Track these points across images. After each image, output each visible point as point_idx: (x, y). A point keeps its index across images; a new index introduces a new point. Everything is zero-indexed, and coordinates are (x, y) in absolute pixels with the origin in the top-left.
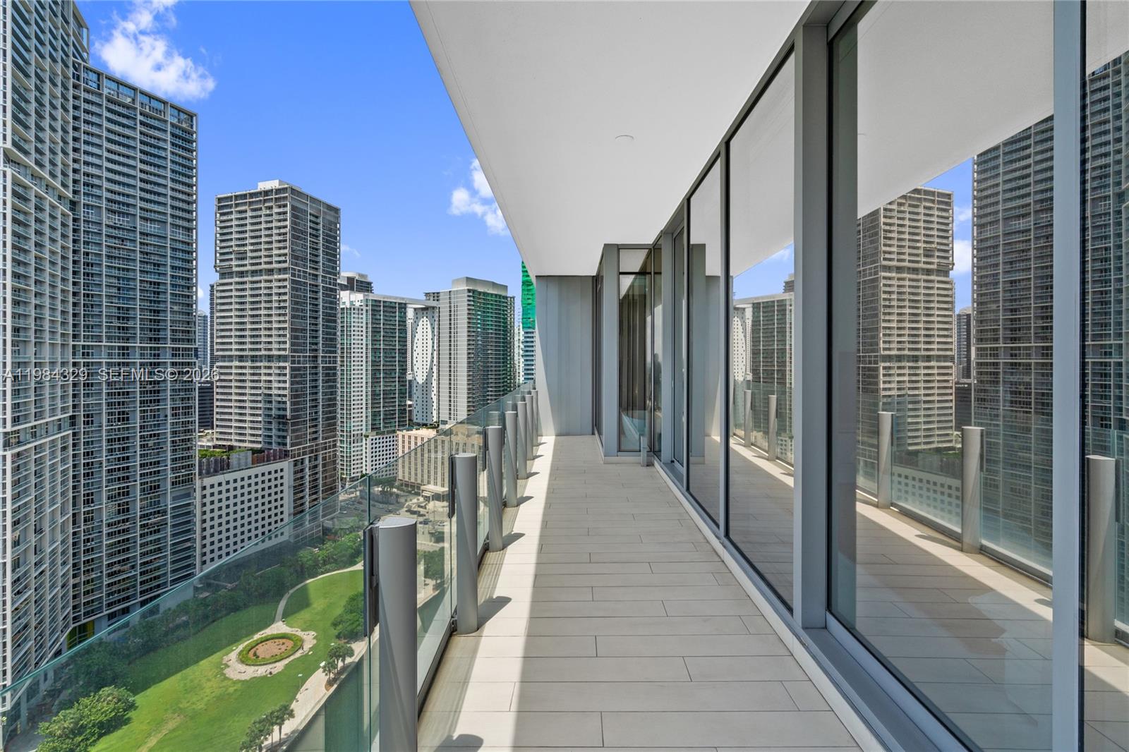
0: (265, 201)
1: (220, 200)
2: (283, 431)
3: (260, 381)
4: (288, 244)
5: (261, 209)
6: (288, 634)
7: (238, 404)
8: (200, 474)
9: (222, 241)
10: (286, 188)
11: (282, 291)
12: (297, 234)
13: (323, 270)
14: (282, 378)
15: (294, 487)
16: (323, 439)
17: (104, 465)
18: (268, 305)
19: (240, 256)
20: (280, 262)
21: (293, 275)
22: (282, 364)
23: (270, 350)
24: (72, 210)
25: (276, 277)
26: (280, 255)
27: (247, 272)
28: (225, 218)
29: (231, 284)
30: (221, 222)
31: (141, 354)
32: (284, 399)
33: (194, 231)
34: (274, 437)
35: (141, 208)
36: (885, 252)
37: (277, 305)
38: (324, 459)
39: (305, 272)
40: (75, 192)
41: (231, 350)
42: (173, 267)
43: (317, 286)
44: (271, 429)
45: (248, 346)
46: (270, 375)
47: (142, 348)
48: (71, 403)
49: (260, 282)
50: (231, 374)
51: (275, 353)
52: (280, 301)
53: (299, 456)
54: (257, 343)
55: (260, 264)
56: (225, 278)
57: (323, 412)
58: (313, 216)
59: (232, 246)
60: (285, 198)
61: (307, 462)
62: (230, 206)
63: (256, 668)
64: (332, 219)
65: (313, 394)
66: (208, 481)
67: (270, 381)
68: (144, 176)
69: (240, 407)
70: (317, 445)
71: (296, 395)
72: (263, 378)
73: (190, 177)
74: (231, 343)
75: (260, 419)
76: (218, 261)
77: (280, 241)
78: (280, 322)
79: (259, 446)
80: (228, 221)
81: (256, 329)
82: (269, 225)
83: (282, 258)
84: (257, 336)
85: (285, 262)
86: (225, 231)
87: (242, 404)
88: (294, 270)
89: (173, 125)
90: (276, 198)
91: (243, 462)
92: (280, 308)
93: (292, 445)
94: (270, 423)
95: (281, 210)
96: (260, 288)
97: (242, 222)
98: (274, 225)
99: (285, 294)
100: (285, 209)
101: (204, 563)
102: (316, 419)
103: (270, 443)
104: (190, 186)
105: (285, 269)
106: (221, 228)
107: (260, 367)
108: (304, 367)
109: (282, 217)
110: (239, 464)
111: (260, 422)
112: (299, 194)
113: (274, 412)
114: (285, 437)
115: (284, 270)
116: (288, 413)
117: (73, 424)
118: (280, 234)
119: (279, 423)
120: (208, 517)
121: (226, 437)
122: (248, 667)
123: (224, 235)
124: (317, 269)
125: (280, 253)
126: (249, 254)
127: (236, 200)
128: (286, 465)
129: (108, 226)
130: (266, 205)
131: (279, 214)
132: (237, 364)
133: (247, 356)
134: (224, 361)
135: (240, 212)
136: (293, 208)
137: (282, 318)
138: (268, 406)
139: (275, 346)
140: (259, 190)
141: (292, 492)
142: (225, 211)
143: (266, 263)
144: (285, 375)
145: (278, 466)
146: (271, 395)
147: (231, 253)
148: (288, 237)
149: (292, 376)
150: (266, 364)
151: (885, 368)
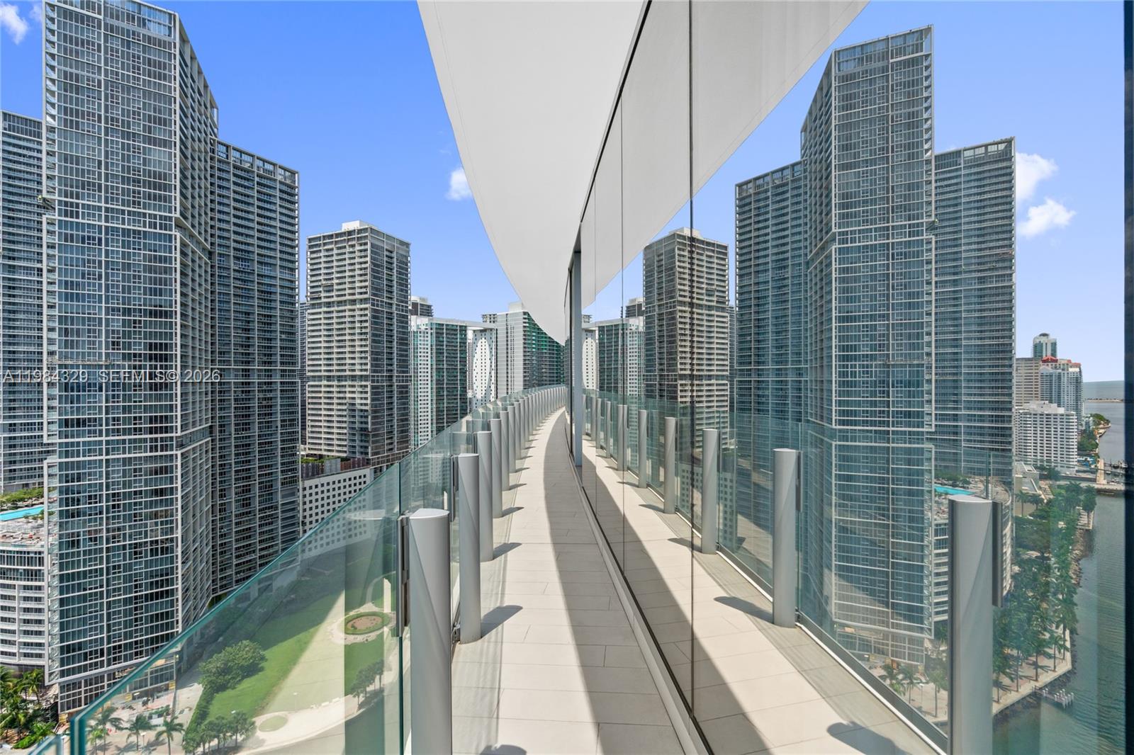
0: (348, 240)
1: (310, 240)
2: (365, 441)
3: (345, 398)
4: (368, 277)
5: (345, 247)
6: (375, 612)
8: (302, 476)
9: (312, 276)
10: (367, 229)
11: (363, 318)
12: (376, 265)
13: (397, 299)
14: (364, 396)
16: (398, 449)
17: (233, 466)
18: (351, 331)
19: (328, 289)
20: (361, 293)
21: (373, 305)
22: (363, 383)
23: (354, 370)
24: (210, 259)
25: (358, 306)
26: (361, 288)
27: (333, 302)
28: (315, 256)
29: (320, 313)
30: (312, 259)
31: (259, 376)
32: (366, 414)
33: (297, 270)
34: (357, 447)
35: (258, 254)
36: (680, 290)
37: (359, 331)
39: (383, 302)
40: (212, 244)
41: (320, 371)
42: (281, 302)
43: (391, 313)
44: (354, 441)
45: (335, 368)
46: (353, 392)
47: (259, 370)
48: (210, 416)
49: (345, 311)
50: (320, 392)
51: (358, 373)
52: (361, 328)
53: (378, 463)
54: (342, 364)
55: (345, 295)
56: (315, 308)
57: (397, 425)
58: (389, 251)
59: (320, 280)
60: (366, 237)
61: (385, 470)
62: (319, 245)
64: (404, 253)
65: (389, 409)
66: (308, 483)
67: (354, 398)
68: (260, 228)
69: (328, 421)
70: (393, 455)
71: (376, 410)
72: (348, 395)
73: (293, 225)
74: (320, 365)
75: (345, 431)
76: (309, 293)
77: (361, 275)
78: (361, 346)
79: (344, 455)
80: (317, 258)
81: (342, 353)
82: (352, 261)
83: (364, 290)
84: (342, 359)
85: (366, 293)
86: (315, 267)
87: (330, 419)
88: (374, 300)
89: (281, 182)
90: (358, 238)
91: (334, 467)
92: (361, 334)
93: (374, 454)
94: (354, 435)
95: (363, 248)
96: (345, 317)
97: (329, 259)
98: (356, 261)
99: (366, 321)
100: (366, 247)
102: (392, 432)
103: (354, 453)
104: (293, 233)
105: (366, 299)
106: (311, 264)
107: (345, 386)
108: (382, 386)
109: (363, 254)
110: (331, 470)
111: (346, 434)
112: (378, 233)
113: (357, 425)
114: (367, 447)
115: (365, 301)
116: (369, 426)
117: (211, 432)
118: (361, 269)
119: (362, 435)
120: (307, 513)
121: (317, 447)
122: (348, 635)
123: (314, 271)
124: (391, 298)
125: (361, 285)
126: (335, 287)
127: (324, 239)
128: (368, 472)
129: (234, 270)
130: (350, 243)
131: (361, 251)
132: (326, 383)
133: (333, 376)
134: (315, 381)
135: (327, 250)
136: (372, 245)
137: (363, 343)
138: (352, 420)
139: (358, 367)
140: (343, 231)
142: (315, 249)
143: (350, 294)
144: (366, 392)
145: (362, 472)
146: (354, 410)
147: (320, 286)
148: (369, 271)
149: (373, 393)
150: (350, 383)
151: (681, 385)
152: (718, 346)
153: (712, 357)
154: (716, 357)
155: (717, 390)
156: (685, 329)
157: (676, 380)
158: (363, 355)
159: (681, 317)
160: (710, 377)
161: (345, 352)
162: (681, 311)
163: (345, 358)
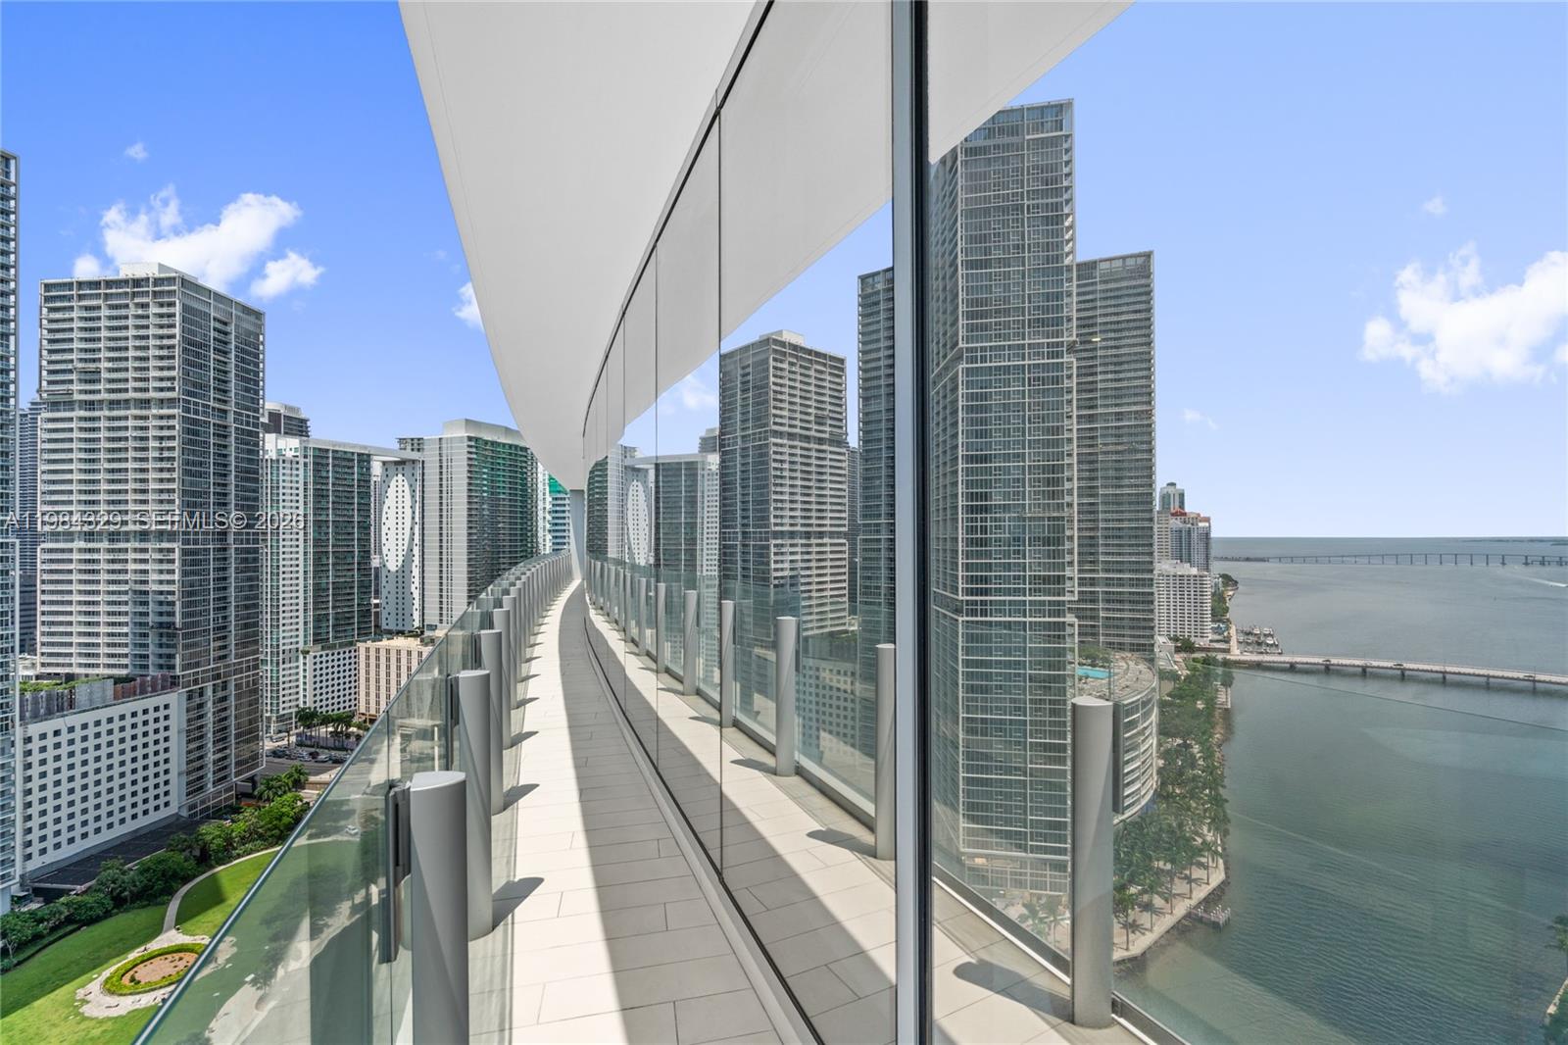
0: (134, 295)
1: (48, 287)
2: (168, 646)
3: (126, 571)
4: (175, 363)
5: (127, 306)
6: (187, 945)
7: (84, 608)
8: (22, 718)
9: (50, 352)
10: (174, 278)
11: (166, 433)
12: (193, 348)
13: (236, 403)
14: (166, 567)
15: (188, 731)
16: (237, 656)
18: (140, 455)
19: (88, 377)
20: (161, 390)
21: (186, 410)
22: (165, 545)
25: (154, 411)
26: (161, 379)
27: (101, 402)
28: (58, 316)
29: (71, 419)
30: (51, 321)
32: (170, 598)
33: (12, 338)
34: (151, 657)
36: (776, 415)
37: (157, 454)
38: (238, 686)
39: (208, 406)
43: (225, 427)
44: (146, 646)
49: (126, 418)
50: (70, 561)
52: (162, 449)
53: (196, 682)
55: (126, 390)
56: (58, 410)
57: (236, 616)
58: (219, 321)
59: (72, 361)
60: (171, 293)
61: (209, 692)
62: (70, 298)
63: (138, 997)
64: (252, 329)
65: (219, 589)
66: (34, 729)
67: (145, 572)
69: (87, 613)
70: (226, 666)
71: (188, 593)
72: (131, 565)
73: (6, 254)
75: (125, 630)
76: (44, 383)
77: (161, 358)
79: (124, 672)
80: (64, 320)
81: (118, 492)
82: (144, 334)
83: (167, 384)
84: (119, 501)
85: (173, 389)
86: (59, 336)
87: (91, 608)
88: (189, 402)
90: (154, 292)
91: (97, 696)
93: (184, 668)
94: (145, 635)
95: (165, 310)
96: (126, 428)
97: (91, 324)
98: (151, 331)
99: (173, 438)
100: (171, 310)
101: (29, 857)
102: (225, 627)
103: (146, 667)
104: (6, 267)
105: (172, 400)
106: (50, 331)
107: (125, 550)
108: (205, 550)
109: (166, 321)
110: (91, 700)
111: (126, 635)
112: (199, 288)
113: (151, 619)
114: (171, 656)
115: (171, 402)
116: (178, 619)
119: (161, 635)
120: (35, 784)
121: (60, 660)
122: (122, 998)
123: (57, 342)
124: (225, 402)
125: (163, 376)
126: (105, 375)
127: (79, 288)
128: (175, 699)
130: (137, 300)
131: (161, 316)
132: (82, 544)
134: (57, 541)
135: (88, 308)
136: (186, 309)
137: (166, 475)
138: (141, 609)
140: (122, 277)
141: (185, 740)
142: (58, 304)
143: (136, 390)
144: (172, 561)
145: (159, 700)
146: (146, 593)
147: (70, 371)
148: (177, 352)
149: (184, 563)
150: (137, 545)
151: (776, 546)
152: (832, 493)
153: (824, 507)
154: (829, 507)
155: (831, 552)
156: (781, 469)
157: (767, 540)
158: (165, 496)
159: (775, 453)
160: (821, 535)
161: (126, 491)
162: (776, 445)
163: (126, 502)
